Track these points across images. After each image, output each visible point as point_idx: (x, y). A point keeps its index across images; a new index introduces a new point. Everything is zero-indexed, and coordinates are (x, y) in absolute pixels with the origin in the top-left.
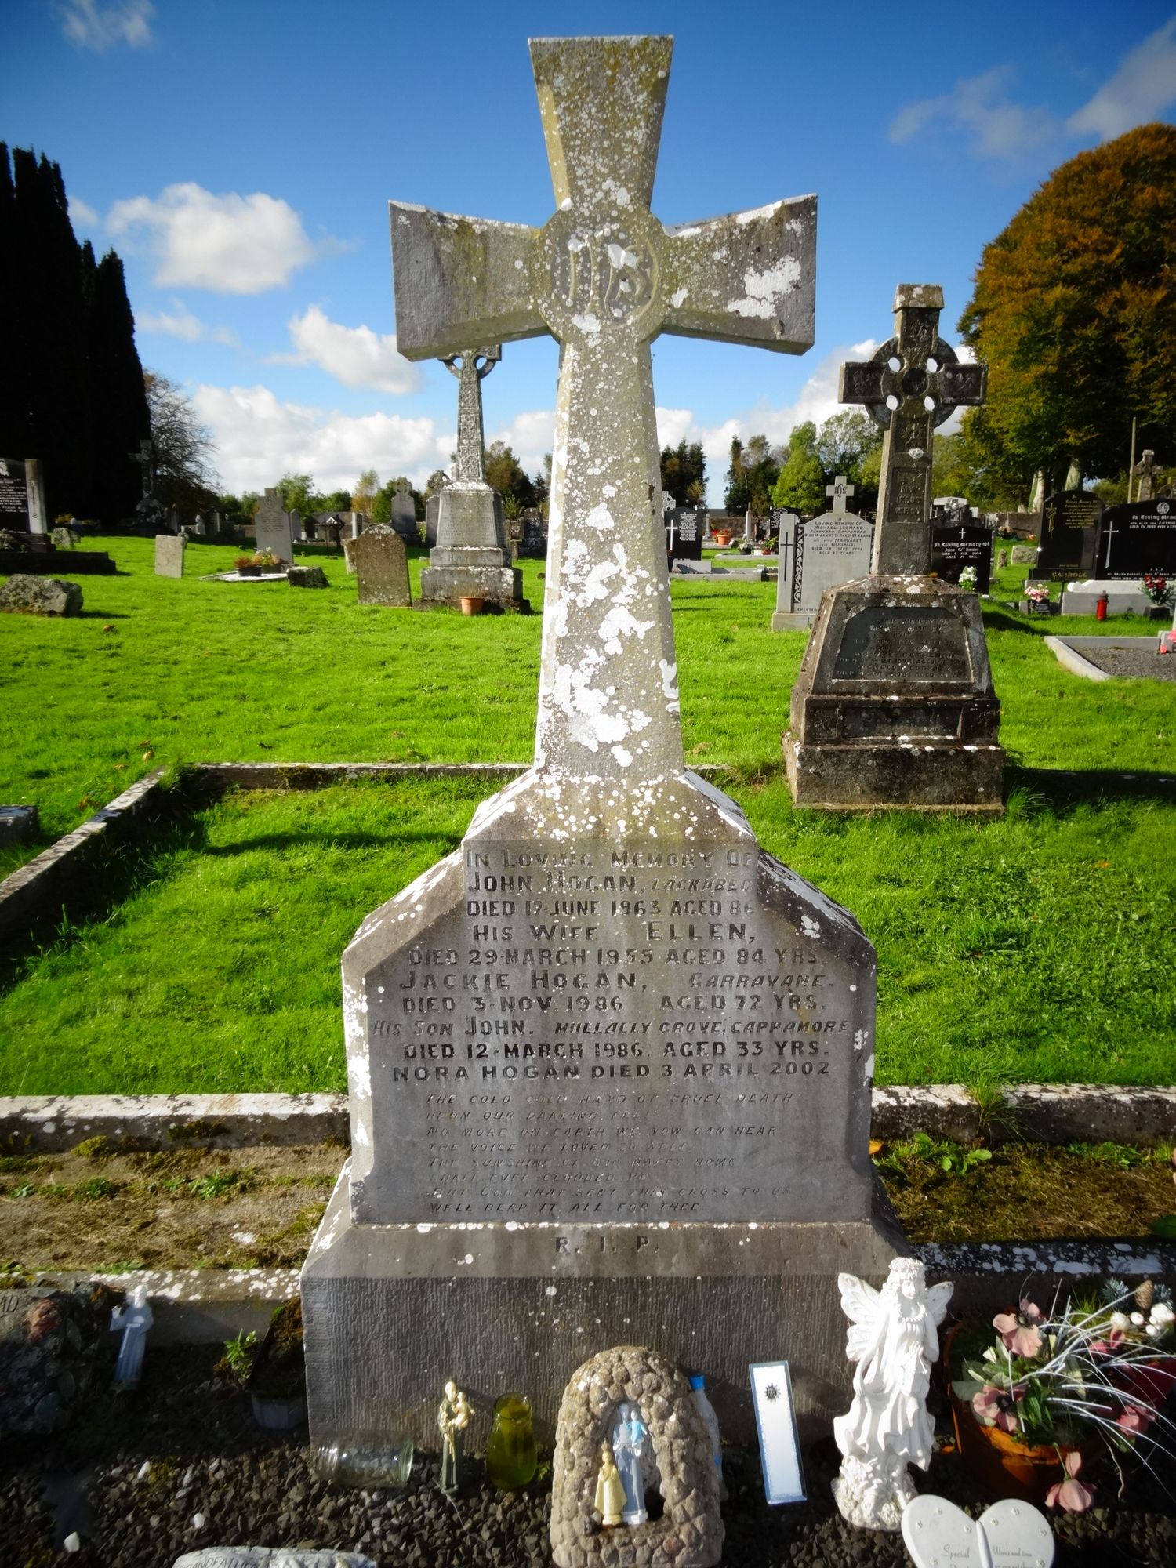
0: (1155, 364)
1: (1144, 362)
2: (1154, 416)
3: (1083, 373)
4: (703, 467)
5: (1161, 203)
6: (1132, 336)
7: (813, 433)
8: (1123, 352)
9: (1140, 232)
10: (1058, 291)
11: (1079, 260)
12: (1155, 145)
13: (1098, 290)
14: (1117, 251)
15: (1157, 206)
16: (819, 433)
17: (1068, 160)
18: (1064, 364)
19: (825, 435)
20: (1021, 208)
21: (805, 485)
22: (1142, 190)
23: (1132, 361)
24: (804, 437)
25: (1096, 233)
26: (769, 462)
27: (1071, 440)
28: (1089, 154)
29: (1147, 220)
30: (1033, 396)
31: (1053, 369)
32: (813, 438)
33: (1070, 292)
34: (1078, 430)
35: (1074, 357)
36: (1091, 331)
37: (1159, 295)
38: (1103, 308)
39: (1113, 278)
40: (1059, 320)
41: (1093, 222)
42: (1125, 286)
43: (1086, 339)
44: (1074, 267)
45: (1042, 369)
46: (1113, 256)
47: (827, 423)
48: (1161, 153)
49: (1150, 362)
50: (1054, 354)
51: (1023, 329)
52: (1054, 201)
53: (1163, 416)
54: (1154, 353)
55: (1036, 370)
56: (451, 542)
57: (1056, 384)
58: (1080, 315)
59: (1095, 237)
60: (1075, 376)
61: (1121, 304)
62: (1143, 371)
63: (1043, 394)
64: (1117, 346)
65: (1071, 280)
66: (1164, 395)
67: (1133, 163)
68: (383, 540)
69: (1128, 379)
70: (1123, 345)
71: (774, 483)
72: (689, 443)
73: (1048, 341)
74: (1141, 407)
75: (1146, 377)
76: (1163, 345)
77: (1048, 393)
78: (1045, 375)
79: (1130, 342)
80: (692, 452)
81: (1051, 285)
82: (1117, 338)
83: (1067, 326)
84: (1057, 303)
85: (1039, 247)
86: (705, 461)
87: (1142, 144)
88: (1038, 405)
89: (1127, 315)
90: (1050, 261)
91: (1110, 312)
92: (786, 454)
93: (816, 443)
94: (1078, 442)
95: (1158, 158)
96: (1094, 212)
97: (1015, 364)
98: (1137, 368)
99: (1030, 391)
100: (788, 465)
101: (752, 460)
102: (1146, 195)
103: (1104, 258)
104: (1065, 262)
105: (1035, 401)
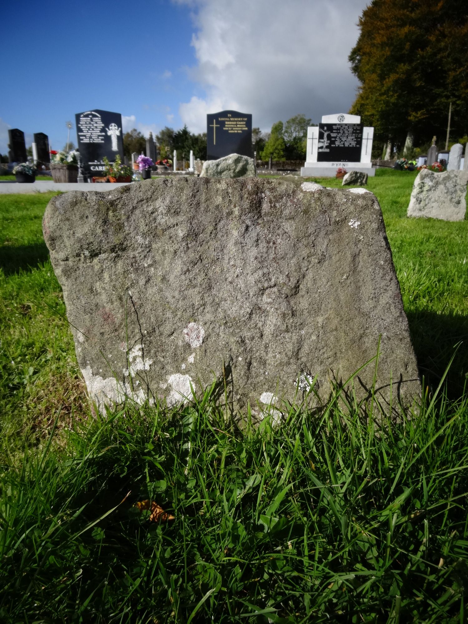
7: (282, 126)
8: (443, 66)
10: (406, 29)
11: (419, 10)
13: (429, 28)
18: (409, 73)
19: (287, 127)
21: (277, 151)
23: (448, 71)
24: (278, 128)
26: (261, 140)
31: (403, 76)
32: (281, 129)
33: (413, 29)
35: (415, 69)
38: (432, 38)
42: (446, 24)
43: (423, 57)
44: (415, 15)
45: (397, 76)
46: (439, 8)
47: (288, 122)
51: (387, 52)
54: (461, 66)
57: (404, 86)
58: (420, 43)
61: (444, 36)
62: (455, 77)
64: (440, 62)
65: (413, 22)
70: (443, 61)
71: (263, 150)
77: (399, 91)
78: (398, 80)
81: (403, 25)
82: (439, 56)
83: (412, 49)
84: (406, 36)
85: (395, 5)
88: (393, 99)
90: (402, 12)
91: (437, 40)
92: (269, 137)
93: (283, 131)
94: (416, 120)
97: (381, 76)
98: (451, 75)
99: (390, 91)
100: (269, 142)
103: (433, 9)
105: (392, 96)
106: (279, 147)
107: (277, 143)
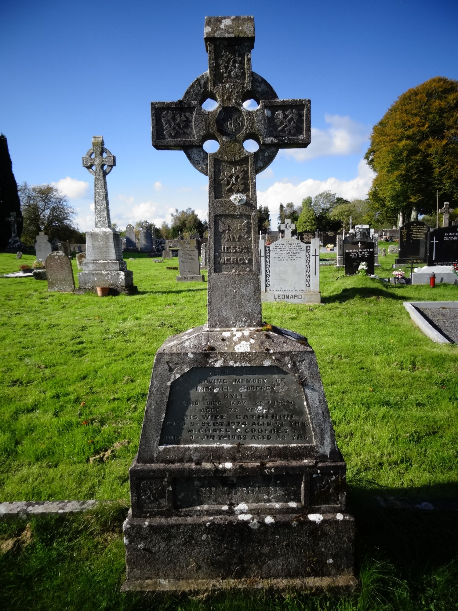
0: (444, 169)
1: (440, 168)
2: (445, 190)
3: (416, 173)
4: (269, 215)
5: (443, 106)
6: (434, 158)
7: (311, 201)
8: (431, 165)
9: (435, 118)
10: (404, 142)
11: (412, 130)
12: (439, 85)
13: (420, 141)
14: (427, 126)
15: (441, 107)
16: (313, 200)
17: (405, 92)
18: (408, 170)
19: (316, 201)
20: (387, 111)
21: (309, 221)
22: (435, 102)
23: (435, 168)
24: (308, 202)
25: (417, 119)
26: (295, 212)
27: (412, 200)
28: (413, 89)
29: (437, 113)
30: (396, 183)
31: (403, 173)
32: (311, 203)
33: (408, 142)
34: (415, 196)
35: (412, 167)
36: (418, 157)
37: (444, 142)
38: (422, 147)
39: (425, 136)
40: (405, 154)
41: (416, 115)
42: (430, 139)
43: (416, 160)
44: (409, 132)
45: (399, 173)
46: (425, 128)
47: (316, 197)
48: (441, 88)
49: (442, 168)
50: (403, 166)
51: (391, 157)
52: (400, 107)
53: (448, 190)
54: (443, 165)
55: (397, 173)
56: (93, 259)
57: (405, 178)
58: (413, 151)
59: (417, 121)
60: (412, 175)
61: (429, 146)
62: (440, 172)
63: (400, 182)
64: (429, 163)
65: (409, 138)
66: (449, 181)
67: (430, 92)
68: (59, 259)
69: (434, 175)
70: (431, 162)
71: (297, 220)
72: (263, 206)
73: (401, 161)
74: (439, 186)
75: (441, 174)
76: (447, 162)
77: (402, 182)
78: (400, 175)
79: (434, 161)
80: (264, 210)
81: (400, 140)
82: (428, 159)
83: (408, 156)
84: (404, 146)
85: (395, 125)
86: (270, 213)
87: (433, 85)
88: (398, 187)
89: (431, 150)
90: (400, 130)
91: (425, 149)
92: (301, 209)
93: (312, 204)
94: (415, 201)
95: (440, 89)
96: (416, 111)
97: (388, 172)
98: (437, 171)
99: (395, 181)
100: (302, 213)
101: (288, 212)
102: (437, 103)
103: (421, 128)
104: (406, 130)
105: (397, 185)
106: (311, 217)
107: (309, 214)
